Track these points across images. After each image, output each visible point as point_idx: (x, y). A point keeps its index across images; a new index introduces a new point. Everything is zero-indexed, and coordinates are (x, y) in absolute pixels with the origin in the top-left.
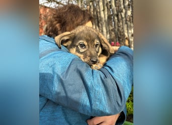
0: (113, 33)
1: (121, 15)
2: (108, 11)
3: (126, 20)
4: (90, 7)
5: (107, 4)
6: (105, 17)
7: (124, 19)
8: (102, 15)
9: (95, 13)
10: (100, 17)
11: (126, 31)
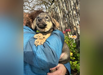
0: (67, 24)
1: (70, 14)
2: (63, 13)
3: (73, 17)
4: (53, 11)
5: (62, 9)
6: (61, 16)
7: (72, 16)
8: (60, 15)
9: (56, 14)
10: (59, 16)
11: (74, 22)
